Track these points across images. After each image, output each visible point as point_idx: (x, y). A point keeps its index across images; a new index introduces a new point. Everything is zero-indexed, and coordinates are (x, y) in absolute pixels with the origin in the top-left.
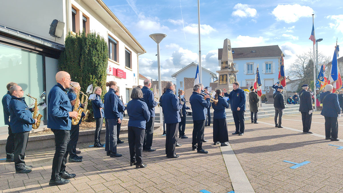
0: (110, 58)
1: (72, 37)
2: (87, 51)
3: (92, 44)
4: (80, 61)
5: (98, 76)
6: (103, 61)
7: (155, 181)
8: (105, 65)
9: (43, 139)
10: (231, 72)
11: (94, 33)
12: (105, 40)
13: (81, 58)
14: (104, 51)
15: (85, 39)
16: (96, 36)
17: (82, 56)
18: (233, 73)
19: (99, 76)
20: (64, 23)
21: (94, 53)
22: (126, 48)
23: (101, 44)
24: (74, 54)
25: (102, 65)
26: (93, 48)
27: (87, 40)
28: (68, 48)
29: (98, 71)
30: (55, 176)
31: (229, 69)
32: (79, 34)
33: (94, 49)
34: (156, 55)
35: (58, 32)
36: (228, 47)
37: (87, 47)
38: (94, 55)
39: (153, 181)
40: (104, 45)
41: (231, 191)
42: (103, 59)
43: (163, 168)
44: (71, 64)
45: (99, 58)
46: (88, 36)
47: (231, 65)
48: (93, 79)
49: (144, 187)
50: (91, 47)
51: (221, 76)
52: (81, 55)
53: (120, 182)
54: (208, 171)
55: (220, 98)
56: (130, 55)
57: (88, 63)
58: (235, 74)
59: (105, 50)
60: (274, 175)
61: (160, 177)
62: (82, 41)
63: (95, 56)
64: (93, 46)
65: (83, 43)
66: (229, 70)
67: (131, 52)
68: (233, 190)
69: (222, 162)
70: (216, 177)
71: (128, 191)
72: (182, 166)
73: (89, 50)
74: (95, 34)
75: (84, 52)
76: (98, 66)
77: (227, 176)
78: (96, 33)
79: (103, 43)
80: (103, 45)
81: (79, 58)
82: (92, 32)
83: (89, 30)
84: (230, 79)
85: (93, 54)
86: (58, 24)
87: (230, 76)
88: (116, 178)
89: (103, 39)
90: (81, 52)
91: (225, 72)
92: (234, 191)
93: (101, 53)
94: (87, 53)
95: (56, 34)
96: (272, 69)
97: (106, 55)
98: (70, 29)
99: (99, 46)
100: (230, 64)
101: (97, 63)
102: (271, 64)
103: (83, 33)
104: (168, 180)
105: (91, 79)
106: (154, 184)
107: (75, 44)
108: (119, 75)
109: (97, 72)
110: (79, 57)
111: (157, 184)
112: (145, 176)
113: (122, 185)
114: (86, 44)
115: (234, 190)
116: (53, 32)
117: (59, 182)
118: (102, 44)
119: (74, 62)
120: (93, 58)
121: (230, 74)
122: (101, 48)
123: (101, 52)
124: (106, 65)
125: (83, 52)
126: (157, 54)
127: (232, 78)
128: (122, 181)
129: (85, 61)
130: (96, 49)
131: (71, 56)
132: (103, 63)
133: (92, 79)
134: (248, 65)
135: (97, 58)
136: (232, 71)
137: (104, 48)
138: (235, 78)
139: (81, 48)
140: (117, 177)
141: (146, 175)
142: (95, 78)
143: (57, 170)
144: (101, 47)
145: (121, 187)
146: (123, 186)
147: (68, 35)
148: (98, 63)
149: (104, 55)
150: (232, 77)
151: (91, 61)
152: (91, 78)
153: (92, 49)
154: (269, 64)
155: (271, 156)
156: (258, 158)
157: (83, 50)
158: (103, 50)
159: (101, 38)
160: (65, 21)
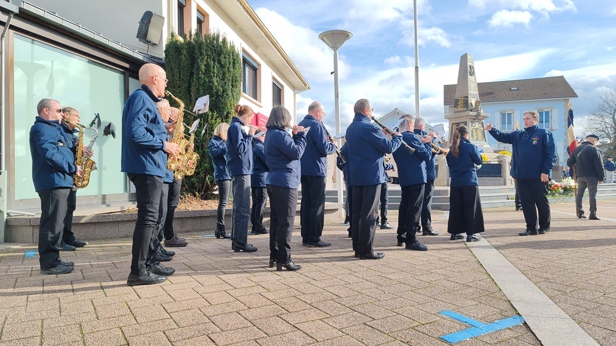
0: (245, 93)
1: (176, 41)
2: (203, 67)
3: (213, 54)
4: (190, 86)
5: (223, 114)
6: (233, 86)
7: (336, 292)
8: (235, 94)
9: (119, 220)
10: (475, 118)
11: (216, 34)
12: (236, 48)
13: (191, 80)
14: (233, 67)
15: (200, 45)
16: (221, 40)
17: (195, 76)
18: (479, 120)
19: (225, 113)
20: (163, 18)
21: (215, 70)
22: (274, 78)
23: (229, 55)
24: (180, 72)
25: (230, 93)
26: (214, 62)
27: (204, 47)
28: (170, 62)
29: (223, 105)
30: (139, 265)
31: (471, 111)
32: (191, 36)
33: (216, 63)
34: (332, 73)
35: (152, 35)
36: (469, 69)
37: (203, 59)
38: (215, 75)
39: (330, 291)
40: (235, 57)
41: (515, 317)
42: (232, 82)
43: (351, 272)
44: (174, 91)
45: (224, 80)
46: (206, 40)
47: (474, 104)
48: (214, 119)
49: (313, 300)
50: (210, 59)
51: (454, 125)
52: (192, 74)
53: (261, 290)
54: (450, 279)
55: (465, 142)
56: (281, 92)
57: (205, 90)
58: (482, 121)
59: (237, 65)
60: (607, 291)
61: (345, 286)
62: (195, 49)
63: (217, 76)
64: (214, 58)
65: (196, 51)
66: (471, 113)
67: (283, 86)
68: (518, 314)
69: (478, 266)
70: (471, 290)
71: (279, 305)
72: (391, 270)
73: (207, 65)
74: (218, 37)
75: (199, 68)
76: (223, 95)
77: (497, 289)
78: (220, 35)
79: (233, 53)
80: (233, 56)
81: (189, 80)
82: (212, 32)
83: (208, 29)
84: (472, 131)
85: (214, 73)
86: (153, 20)
87: (472, 126)
88: (254, 284)
89: (233, 47)
90: (192, 69)
91: (463, 117)
92: (520, 315)
93: (229, 71)
94: (203, 70)
95: (149, 37)
96: (552, 121)
97: (238, 75)
98: (174, 27)
99: (225, 58)
100: (472, 102)
101: (221, 89)
102: (549, 112)
103: (197, 34)
104: (363, 291)
105: (209, 120)
106: (334, 297)
107: (181, 54)
108: (261, 124)
109: (220, 107)
110: (188, 78)
111: (341, 297)
112: (313, 282)
113: (266, 295)
114: (201, 54)
115: (520, 313)
116: (143, 35)
117: (147, 279)
118: (231, 55)
119: (179, 87)
120: (215, 80)
121: (473, 120)
122: (230, 63)
123: (228, 68)
124: (237, 94)
125: (196, 68)
126: (333, 70)
127: (476, 129)
128: (267, 290)
129: (199, 85)
130: (219, 62)
131: (173, 76)
132: (231, 90)
133: (212, 119)
134: (503, 115)
135: (222, 80)
136: (476, 116)
137: (233, 62)
138: (482, 128)
139: (193, 61)
140: (255, 282)
141: (316, 282)
142: (217, 117)
143: (142, 255)
144: (228, 60)
145: (265, 299)
146: (269, 298)
147: (171, 37)
148: (223, 90)
149: (234, 74)
150: (477, 126)
151: (210, 86)
152: (210, 118)
153: (212, 62)
154: (545, 112)
155: (585, 260)
156: (557, 262)
157: (195, 65)
158: (231, 65)
159: (229, 44)
160: (165, 14)
